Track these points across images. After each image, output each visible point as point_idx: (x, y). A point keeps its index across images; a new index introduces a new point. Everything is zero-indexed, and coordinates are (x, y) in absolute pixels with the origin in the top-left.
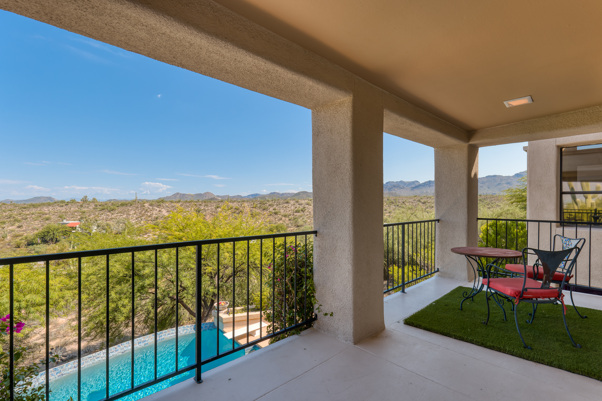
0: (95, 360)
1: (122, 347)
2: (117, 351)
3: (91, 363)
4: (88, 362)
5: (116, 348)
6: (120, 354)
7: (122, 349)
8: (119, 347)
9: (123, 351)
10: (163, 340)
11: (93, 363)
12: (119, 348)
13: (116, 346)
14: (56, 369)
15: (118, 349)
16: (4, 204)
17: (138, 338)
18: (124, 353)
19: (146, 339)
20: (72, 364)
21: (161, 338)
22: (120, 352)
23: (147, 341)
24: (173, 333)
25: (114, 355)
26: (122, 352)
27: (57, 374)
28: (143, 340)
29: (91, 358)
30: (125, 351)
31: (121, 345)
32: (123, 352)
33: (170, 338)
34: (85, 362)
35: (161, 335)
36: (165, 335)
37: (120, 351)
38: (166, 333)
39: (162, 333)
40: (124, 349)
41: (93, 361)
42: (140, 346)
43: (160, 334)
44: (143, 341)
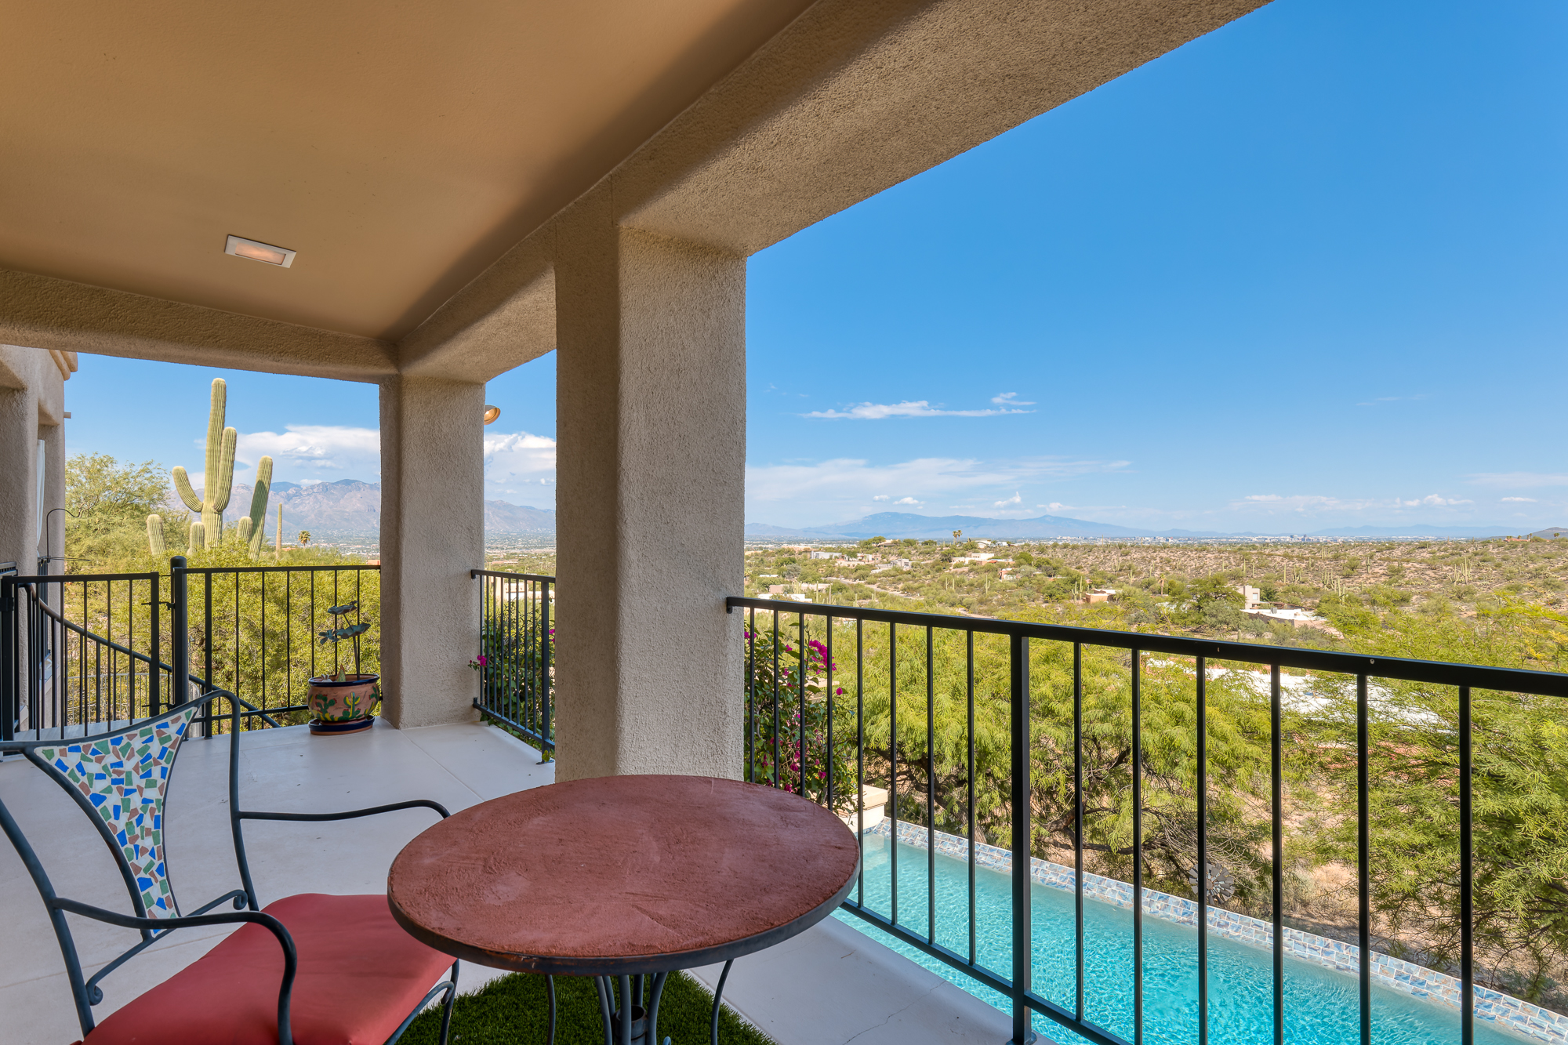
0: (1265, 939)
1: (1345, 952)
2: (1328, 954)
3: (1254, 939)
4: (1248, 931)
5: (1327, 946)
6: (1330, 966)
7: (1343, 959)
8: (1339, 948)
9: (1342, 964)
10: (1484, 1019)
11: (1257, 941)
12: (1336, 951)
13: (1330, 941)
14: (1187, 903)
15: (1332, 953)
16: (1537, 540)
17: (1404, 962)
18: (1340, 972)
19: (1429, 982)
20: (1218, 914)
21: (1486, 1011)
22: (1334, 963)
23: (1429, 987)
24: (1542, 1027)
25: (1315, 958)
26: (1338, 968)
27: (1184, 914)
28: (1417, 975)
29: (1258, 929)
30: (1348, 969)
31: (1347, 947)
32: (1342, 967)
33: (1519, 1034)
34: (1244, 928)
35: (1488, 1001)
36: (1507, 1011)
37: (1334, 958)
38: (1512, 1009)
39: (1497, 999)
40: (1347, 962)
41: (1260, 937)
42: (1398, 985)
43: (1489, 996)
44: (1415, 981)
